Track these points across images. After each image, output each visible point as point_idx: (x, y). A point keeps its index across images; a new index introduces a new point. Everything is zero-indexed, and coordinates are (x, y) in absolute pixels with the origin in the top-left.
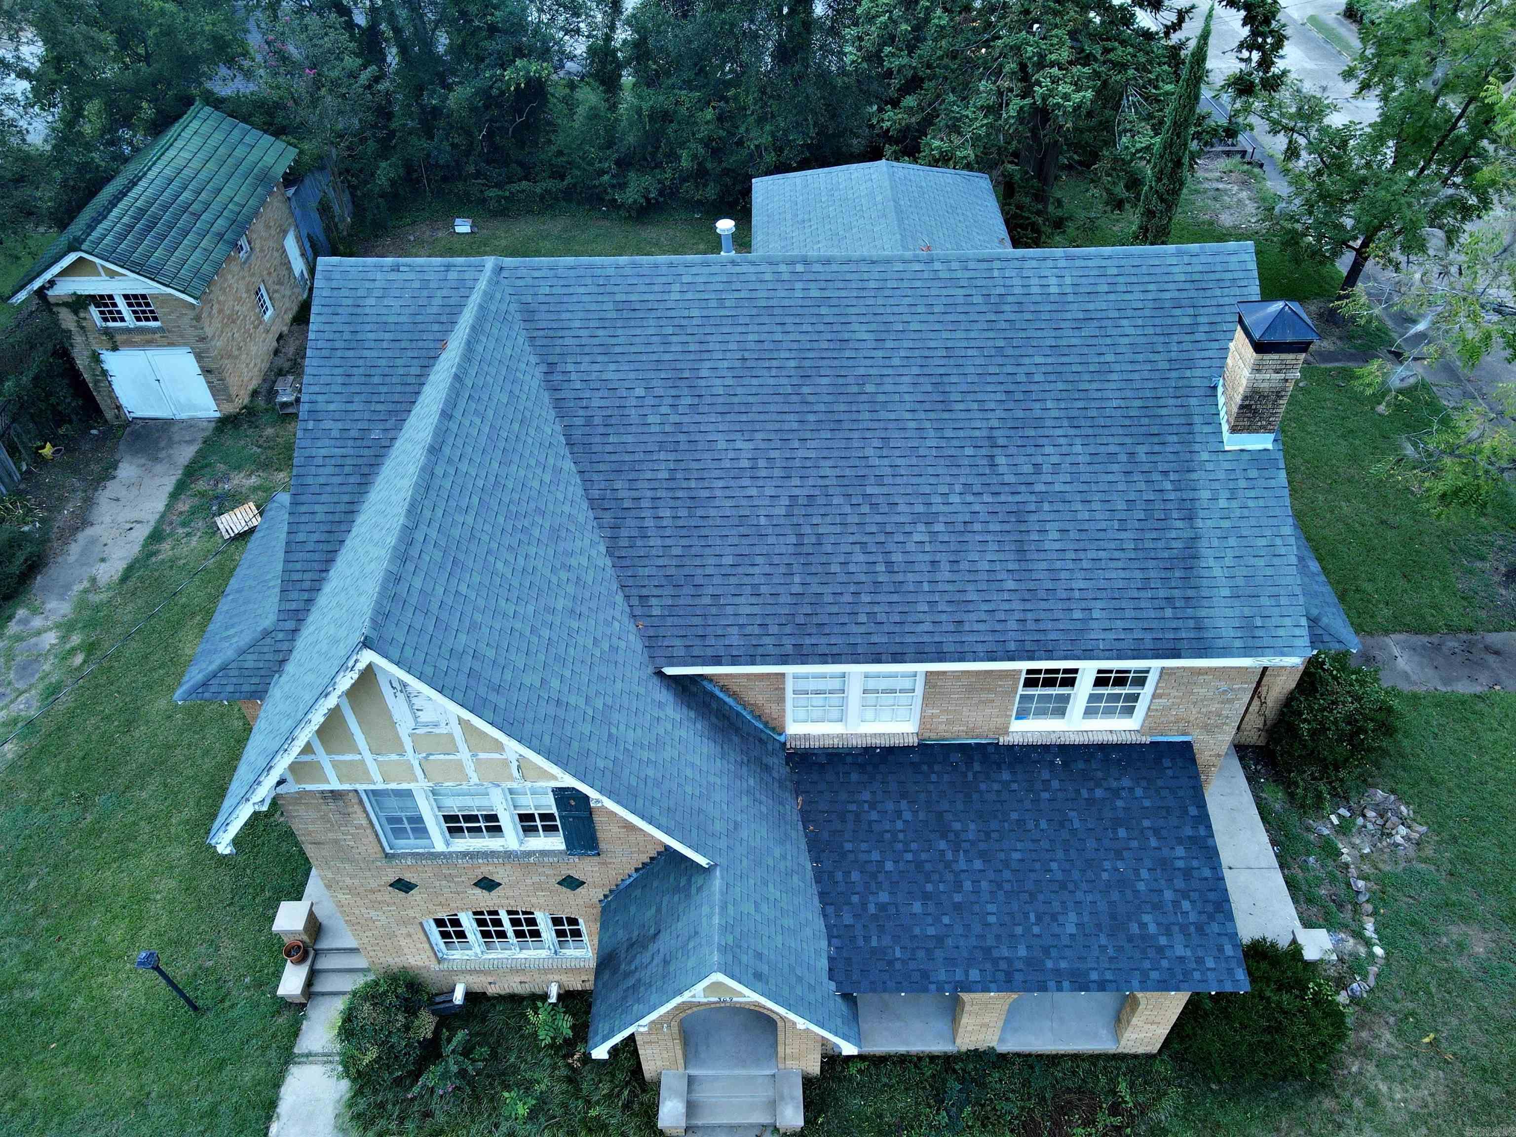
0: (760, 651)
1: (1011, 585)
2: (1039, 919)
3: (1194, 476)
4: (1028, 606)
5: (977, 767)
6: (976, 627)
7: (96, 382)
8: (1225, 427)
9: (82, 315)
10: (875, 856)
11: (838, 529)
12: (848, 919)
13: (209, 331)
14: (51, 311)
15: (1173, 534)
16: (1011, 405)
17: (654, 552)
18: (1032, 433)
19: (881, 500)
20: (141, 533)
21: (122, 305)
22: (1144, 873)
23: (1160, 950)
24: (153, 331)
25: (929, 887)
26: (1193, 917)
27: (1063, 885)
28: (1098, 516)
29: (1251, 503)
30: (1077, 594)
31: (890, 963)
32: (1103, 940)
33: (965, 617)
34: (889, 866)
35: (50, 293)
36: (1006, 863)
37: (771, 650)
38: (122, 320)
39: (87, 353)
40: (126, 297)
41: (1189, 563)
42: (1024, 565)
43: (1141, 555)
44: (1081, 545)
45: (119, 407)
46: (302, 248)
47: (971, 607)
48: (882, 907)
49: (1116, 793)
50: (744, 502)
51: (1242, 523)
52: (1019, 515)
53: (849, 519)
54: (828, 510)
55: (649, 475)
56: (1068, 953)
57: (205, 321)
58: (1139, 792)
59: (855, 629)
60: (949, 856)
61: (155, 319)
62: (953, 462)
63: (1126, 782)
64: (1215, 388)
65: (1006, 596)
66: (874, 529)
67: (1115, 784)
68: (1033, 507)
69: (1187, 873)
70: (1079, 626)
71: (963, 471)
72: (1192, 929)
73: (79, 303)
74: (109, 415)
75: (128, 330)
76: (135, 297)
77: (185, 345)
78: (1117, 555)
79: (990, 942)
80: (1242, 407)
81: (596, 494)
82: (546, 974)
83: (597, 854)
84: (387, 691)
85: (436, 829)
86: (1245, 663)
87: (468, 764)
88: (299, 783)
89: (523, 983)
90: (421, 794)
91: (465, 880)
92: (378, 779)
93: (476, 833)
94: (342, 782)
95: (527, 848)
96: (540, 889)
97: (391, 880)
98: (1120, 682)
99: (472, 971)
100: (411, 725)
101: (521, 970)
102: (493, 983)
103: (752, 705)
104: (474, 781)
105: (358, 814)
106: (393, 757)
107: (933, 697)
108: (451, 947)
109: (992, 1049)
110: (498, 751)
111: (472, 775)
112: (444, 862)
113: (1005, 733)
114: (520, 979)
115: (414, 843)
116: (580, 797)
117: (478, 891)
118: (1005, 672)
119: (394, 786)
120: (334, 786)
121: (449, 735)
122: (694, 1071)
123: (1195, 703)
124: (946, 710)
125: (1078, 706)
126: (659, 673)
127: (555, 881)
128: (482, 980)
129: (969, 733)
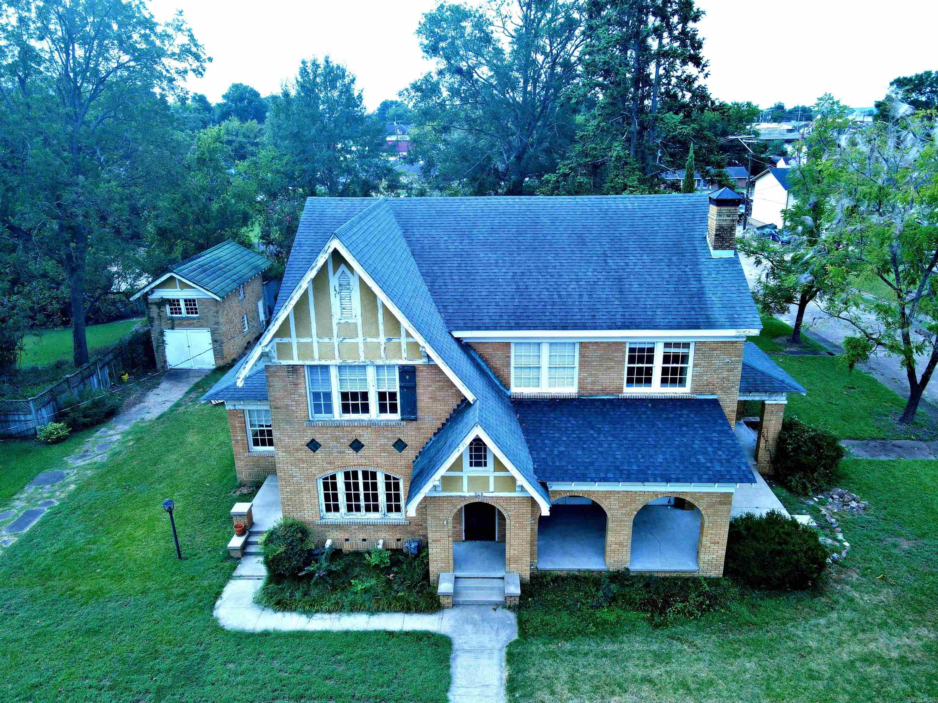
0: (499, 325)
1: (617, 303)
2: (643, 457)
3: (700, 267)
4: (626, 310)
5: (608, 406)
6: (601, 317)
7: (158, 347)
8: (711, 248)
9: (162, 309)
10: (557, 435)
11: (536, 283)
12: (543, 455)
13: (221, 320)
14: (147, 306)
15: (692, 286)
16: (613, 243)
17: (450, 290)
18: (623, 252)
19: (555, 274)
20: (169, 405)
21: (182, 304)
22: (697, 442)
23: (708, 468)
24: (194, 319)
25: (586, 446)
26: (724, 457)
27: (655, 446)
28: (656, 280)
29: (727, 275)
30: (649, 306)
31: (566, 471)
32: (677, 464)
33: (596, 314)
34: (564, 438)
35: (149, 297)
36: (625, 438)
37: (504, 325)
38: (180, 313)
39: (158, 330)
40: (186, 301)
41: (701, 296)
42: (623, 296)
43: (678, 293)
44: (649, 289)
45: (165, 362)
46: (265, 309)
47: (599, 310)
48: (561, 453)
49: (681, 416)
50: (492, 274)
51: (723, 282)
52: (620, 280)
53: (540, 280)
54: (531, 277)
55: (449, 265)
56: (659, 468)
57: (220, 314)
58: (692, 415)
59: (543, 317)
60: (596, 435)
61: (196, 313)
62: (588, 262)
63: (685, 412)
64: (705, 237)
65: (615, 306)
66: (552, 283)
67: (679, 413)
68: (626, 277)
69: (720, 442)
70: (650, 317)
71: (592, 264)
72: (724, 461)
73: (163, 302)
74: (159, 366)
75: (182, 318)
76: (190, 300)
77: (207, 326)
78: (666, 293)
79: (618, 463)
80: (716, 235)
81: (424, 271)
82: (378, 531)
83: (415, 420)
84: (332, 292)
85: (337, 402)
86: (732, 332)
87: (361, 346)
88: (279, 359)
89: (364, 540)
90: (334, 372)
91: (347, 441)
92: (316, 356)
93: (355, 410)
94: (299, 358)
95: (380, 418)
96: (384, 451)
97: (308, 439)
98: (676, 358)
99: (338, 527)
100: (339, 316)
101: (363, 526)
102: (347, 540)
103: (494, 368)
104: (362, 359)
105: (302, 385)
106: (327, 340)
107: (583, 364)
108: (328, 509)
109: (627, 569)
110: (377, 335)
111: (362, 354)
112: (339, 426)
113: (622, 392)
114: (362, 536)
115: (323, 416)
116: (412, 370)
117: (351, 451)
118: (619, 345)
119: (323, 362)
120: (295, 361)
121: (355, 324)
122: (459, 574)
123: (715, 372)
124: (591, 374)
125: (657, 376)
126: (450, 333)
127: (391, 443)
128: (340, 535)
129: (603, 391)
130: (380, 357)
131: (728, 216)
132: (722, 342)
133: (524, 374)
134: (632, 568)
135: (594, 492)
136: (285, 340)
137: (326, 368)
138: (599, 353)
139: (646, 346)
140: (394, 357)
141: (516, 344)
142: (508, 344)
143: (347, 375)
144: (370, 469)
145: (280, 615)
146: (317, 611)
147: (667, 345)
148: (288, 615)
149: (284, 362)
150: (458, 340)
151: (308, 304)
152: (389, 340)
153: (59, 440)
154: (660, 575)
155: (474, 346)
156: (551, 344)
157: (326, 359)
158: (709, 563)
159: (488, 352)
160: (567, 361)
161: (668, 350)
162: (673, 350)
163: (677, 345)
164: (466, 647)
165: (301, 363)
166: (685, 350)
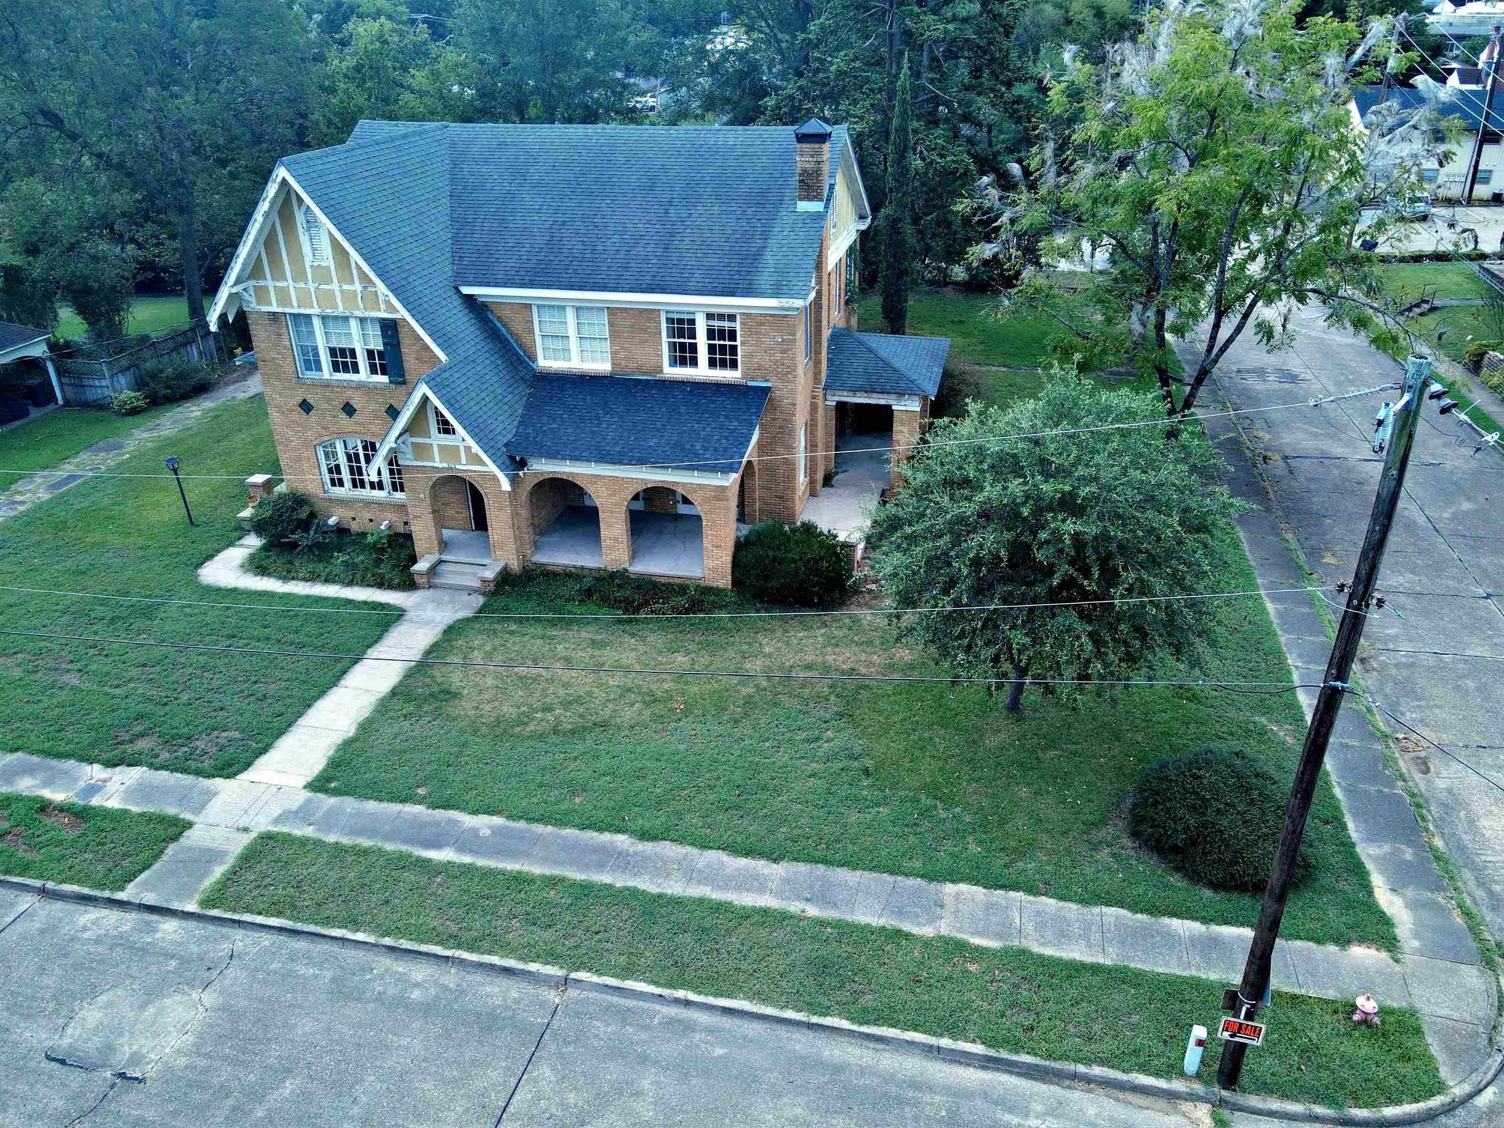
0: (511, 281)
1: (655, 261)
2: (635, 440)
3: (775, 222)
4: (660, 270)
5: (639, 387)
6: (628, 277)
8: (798, 199)
10: (560, 412)
12: (529, 431)
15: (754, 245)
17: (475, 240)
22: (708, 429)
23: (697, 455)
25: (582, 425)
26: (724, 445)
28: (715, 235)
29: (801, 234)
30: (689, 267)
31: (542, 446)
33: (625, 273)
37: (517, 281)
41: (758, 257)
42: (665, 254)
43: (732, 252)
47: (630, 269)
48: (550, 429)
49: (714, 402)
51: (793, 241)
52: (673, 234)
58: (727, 402)
59: (564, 275)
62: (646, 211)
63: (722, 398)
65: (651, 265)
67: (715, 399)
68: (681, 230)
69: (733, 431)
72: (721, 449)
79: (603, 443)
80: (800, 182)
81: (456, 215)
82: (383, 511)
83: (404, 383)
84: (301, 231)
85: (325, 359)
86: (773, 302)
87: (338, 294)
88: (258, 304)
89: (371, 520)
90: (317, 323)
91: (338, 403)
92: (295, 304)
93: (346, 370)
94: (278, 306)
95: (370, 380)
96: (377, 417)
97: (300, 399)
98: (722, 334)
99: (342, 502)
100: (311, 258)
101: (369, 504)
102: (354, 519)
103: (516, 335)
104: (341, 309)
105: (286, 336)
106: (302, 285)
107: (615, 334)
108: (333, 484)
109: (626, 570)
110: (352, 282)
111: (340, 303)
112: (327, 385)
113: (661, 372)
114: (369, 516)
115: (312, 375)
116: (393, 324)
117: (344, 416)
118: (649, 314)
119: (302, 311)
120: (274, 308)
121: (328, 267)
122: (445, 557)
123: (766, 351)
124: (623, 348)
125: (703, 355)
126: (456, 288)
127: (384, 409)
128: (348, 513)
129: (639, 370)
130: (358, 308)
131: (812, 156)
132: (770, 315)
133: (550, 343)
134: (631, 569)
135: (578, 474)
136: (262, 283)
137: (309, 317)
138: (628, 323)
139: (686, 317)
140: (373, 309)
141: (538, 306)
142: (528, 307)
143: (332, 327)
144: (369, 439)
145: (258, 578)
146: (293, 579)
147: (710, 316)
148: (265, 579)
149: (265, 309)
150: (470, 298)
151: (278, 242)
152: (365, 288)
153: (134, 412)
154: (663, 580)
155: (492, 307)
156: (578, 309)
157: (305, 307)
158: (714, 570)
159: (506, 313)
160: (597, 332)
161: (711, 323)
162: (716, 324)
163: (721, 317)
164: (415, 619)
165: (280, 310)
166: (732, 324)
